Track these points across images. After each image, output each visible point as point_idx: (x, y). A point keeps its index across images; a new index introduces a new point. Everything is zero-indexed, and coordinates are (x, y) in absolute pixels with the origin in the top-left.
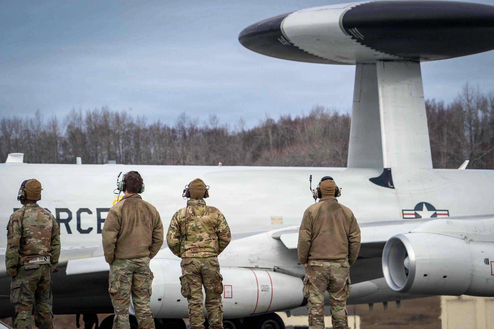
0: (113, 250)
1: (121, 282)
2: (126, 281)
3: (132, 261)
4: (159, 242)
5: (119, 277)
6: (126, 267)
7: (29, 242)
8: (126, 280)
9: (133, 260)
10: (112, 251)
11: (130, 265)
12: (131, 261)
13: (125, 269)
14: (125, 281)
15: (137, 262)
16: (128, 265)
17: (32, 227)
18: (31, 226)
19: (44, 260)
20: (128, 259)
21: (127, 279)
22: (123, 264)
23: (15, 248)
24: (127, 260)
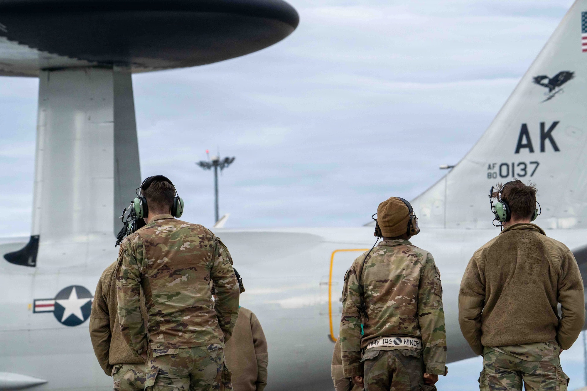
0: (473, 331)
1: (491, 388)
2: (499, 387)
3: (504, 351)
4: (570, 315)
5: (488, 379)
6: (494, 361)
7: (372, 312)
8: (499, 384)
9: (505, 348)
10: (472, 333)
11: (499, 357)
12: (502, 350)
13: (493, 364)
14: (497, 386)
15: (515, 353)
16: (497, 357)
17: (378, 283)
18: (377, 281)
19: (393, 344)
20: (497, 347)
21: (500, 382)
22: (491, 356)
23: (348, 321)
24: (494, 349)
